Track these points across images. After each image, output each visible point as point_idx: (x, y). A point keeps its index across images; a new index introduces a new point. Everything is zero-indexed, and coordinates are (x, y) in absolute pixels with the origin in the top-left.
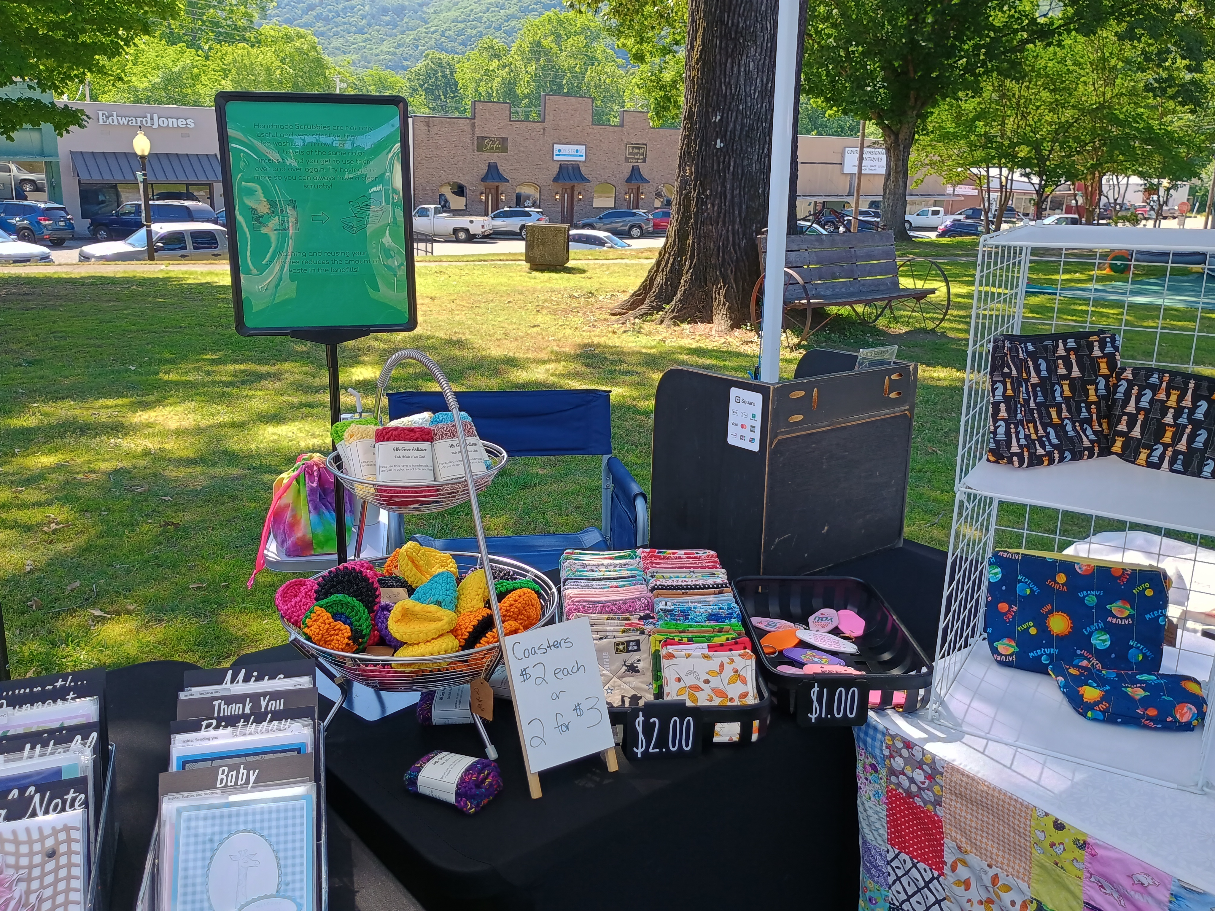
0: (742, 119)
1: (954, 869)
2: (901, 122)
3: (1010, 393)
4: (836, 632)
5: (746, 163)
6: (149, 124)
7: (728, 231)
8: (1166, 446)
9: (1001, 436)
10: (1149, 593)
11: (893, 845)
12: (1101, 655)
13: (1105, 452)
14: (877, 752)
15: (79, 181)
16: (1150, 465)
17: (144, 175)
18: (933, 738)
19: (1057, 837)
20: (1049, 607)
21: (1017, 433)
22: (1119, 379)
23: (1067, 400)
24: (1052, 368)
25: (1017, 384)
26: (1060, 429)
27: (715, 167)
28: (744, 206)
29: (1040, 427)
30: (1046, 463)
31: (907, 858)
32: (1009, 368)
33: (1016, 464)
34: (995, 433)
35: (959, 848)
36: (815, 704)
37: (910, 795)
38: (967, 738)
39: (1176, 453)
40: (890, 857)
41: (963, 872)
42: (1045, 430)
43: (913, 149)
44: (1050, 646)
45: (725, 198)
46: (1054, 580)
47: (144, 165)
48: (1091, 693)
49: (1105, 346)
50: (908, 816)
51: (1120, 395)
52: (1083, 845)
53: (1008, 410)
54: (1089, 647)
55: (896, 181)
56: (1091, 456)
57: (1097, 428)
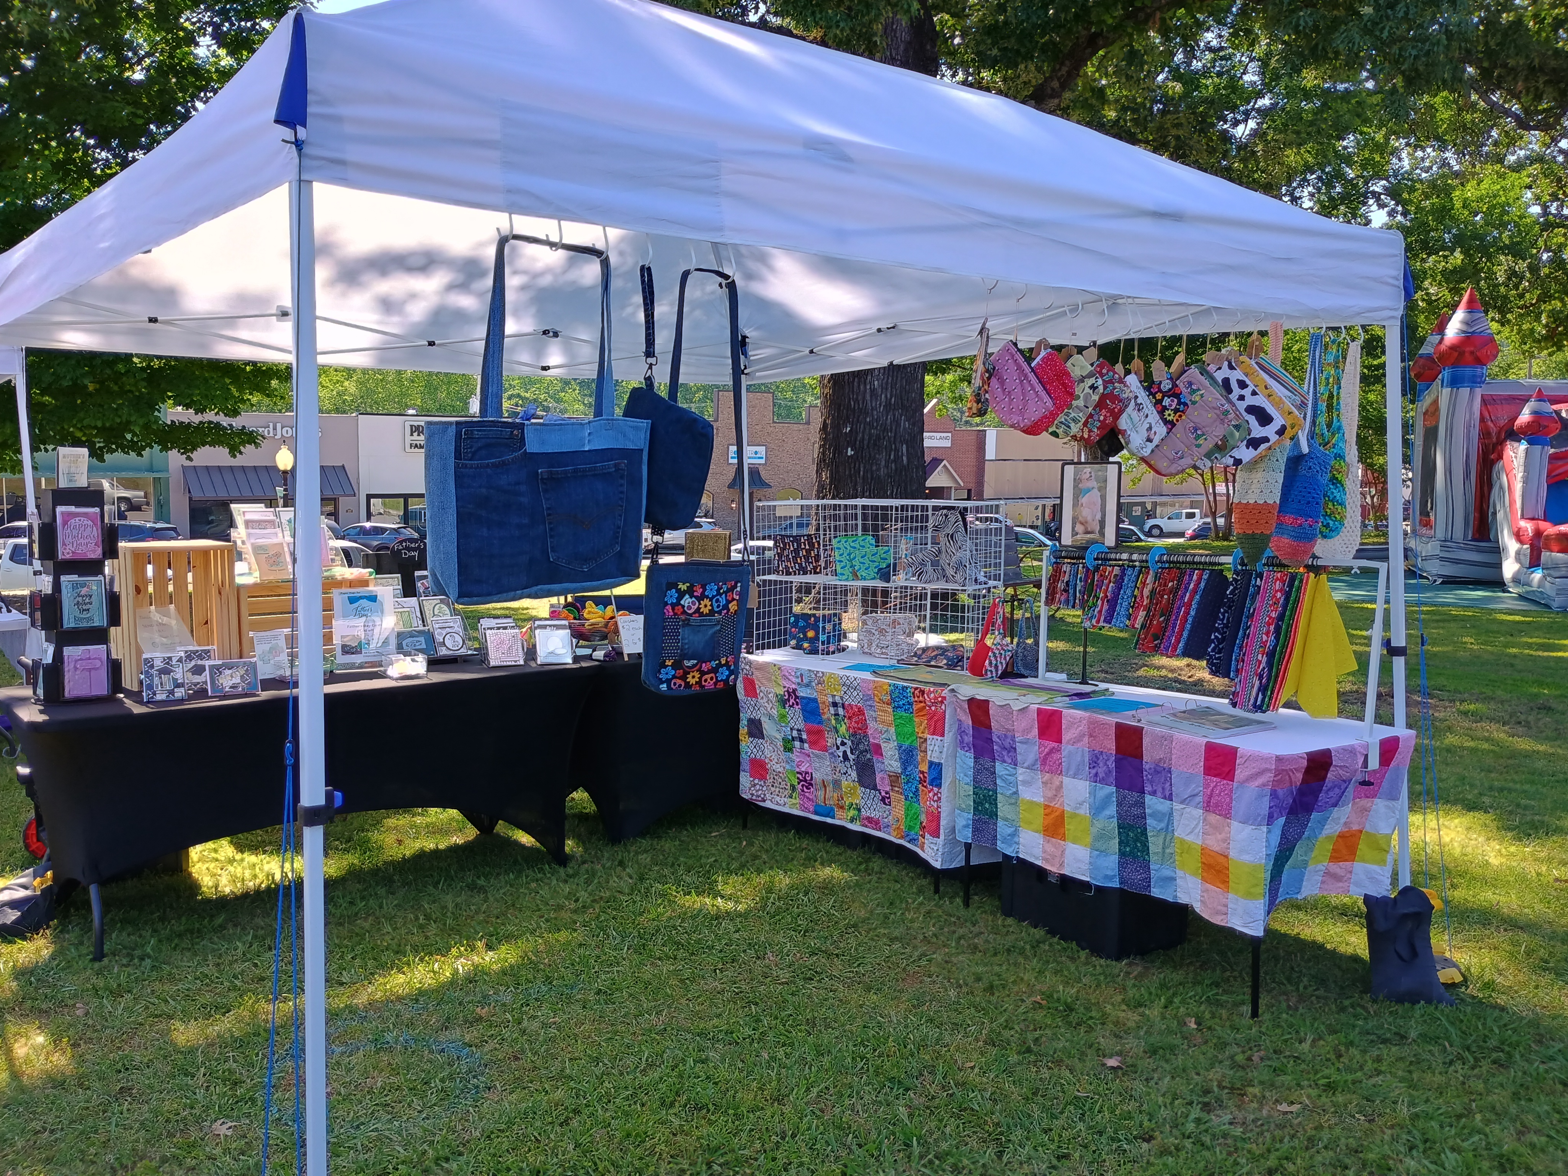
0: (870, 430)
5: (874, 468)
6: (271, 434)
15: (190, 499)
17: (285, 490)
27: (847, 473)
47: (285, 479)
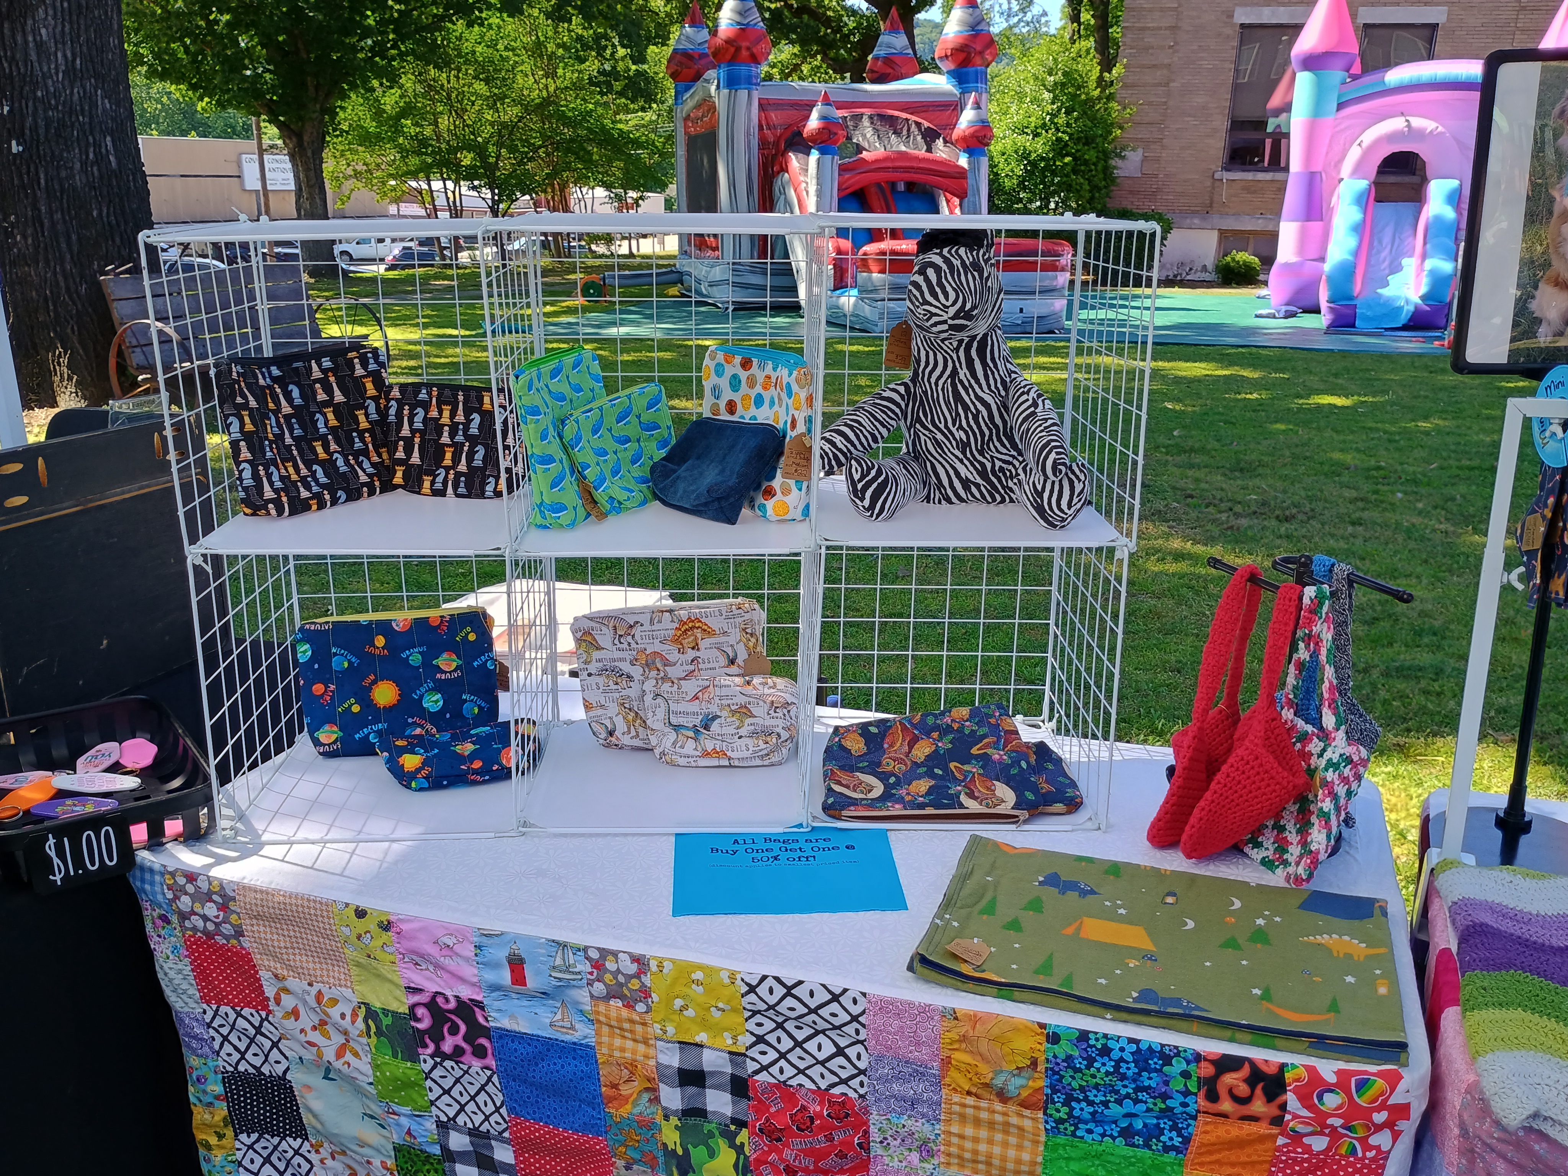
0: (45, 111)
1: (278, 1002)
2: (301, 119)
3: (249, 427)
4: (116, 768)
5: (63, 174)
7: (55, 273)
8: (447, 469)
9: (248, 482)
10: (472, 637)
11: (208, 1003)
12: (435, 718)
13: (388, 487)
14: (160, 898)
16: (436, 493)
18: (221, 860)
19: (361, 925)
20: (372, 677)
21: (269, 476)
22: (388, 400)
23: (333, 430)
24: (308, 394)
25: (260, 416)
26: (329, 466)
27: (16, 182)
28: (74, 237)
29: (301, 466)
30: (315, 507)
31: (228, 1009)
32: (244, 397)
33: (273, 512)
34: (240, 479)
35: (276, 976)
36: (56, 861)
37: (209, 935)
38: (267, 850)
39: (458, 475)
40: (208, 1018)
41: (288, 1002)
42: (309, 468)
43: (326, 154)
44: (376, 721)
45: (42, 225)
46: (374, 646)
48: (411, 761)
49: (368, 364)
50: (216, 961)
51: (392, 418)
52: (386, 926)
53: (250, 449)
54: (422, 713)
55: (311, 198)
56: (371, 493)
57: (375, 459)
